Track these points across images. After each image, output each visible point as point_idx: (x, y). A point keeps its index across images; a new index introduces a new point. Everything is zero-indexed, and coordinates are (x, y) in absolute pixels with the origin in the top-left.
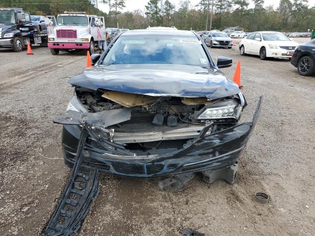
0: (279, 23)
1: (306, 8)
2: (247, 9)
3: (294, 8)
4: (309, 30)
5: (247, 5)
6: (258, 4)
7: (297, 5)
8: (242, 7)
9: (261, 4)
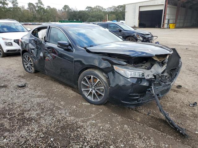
0: (31, 17)
1: (44, 9)
2: (8, 7)
3: (37, 9)
4: (50, 21)
5: (7, 4)
6: (15, 4)
7: (38, 7)
8: (3, 5)
9: (16, 4)
